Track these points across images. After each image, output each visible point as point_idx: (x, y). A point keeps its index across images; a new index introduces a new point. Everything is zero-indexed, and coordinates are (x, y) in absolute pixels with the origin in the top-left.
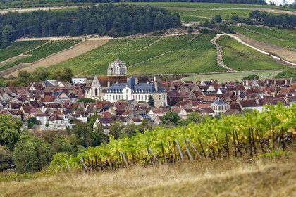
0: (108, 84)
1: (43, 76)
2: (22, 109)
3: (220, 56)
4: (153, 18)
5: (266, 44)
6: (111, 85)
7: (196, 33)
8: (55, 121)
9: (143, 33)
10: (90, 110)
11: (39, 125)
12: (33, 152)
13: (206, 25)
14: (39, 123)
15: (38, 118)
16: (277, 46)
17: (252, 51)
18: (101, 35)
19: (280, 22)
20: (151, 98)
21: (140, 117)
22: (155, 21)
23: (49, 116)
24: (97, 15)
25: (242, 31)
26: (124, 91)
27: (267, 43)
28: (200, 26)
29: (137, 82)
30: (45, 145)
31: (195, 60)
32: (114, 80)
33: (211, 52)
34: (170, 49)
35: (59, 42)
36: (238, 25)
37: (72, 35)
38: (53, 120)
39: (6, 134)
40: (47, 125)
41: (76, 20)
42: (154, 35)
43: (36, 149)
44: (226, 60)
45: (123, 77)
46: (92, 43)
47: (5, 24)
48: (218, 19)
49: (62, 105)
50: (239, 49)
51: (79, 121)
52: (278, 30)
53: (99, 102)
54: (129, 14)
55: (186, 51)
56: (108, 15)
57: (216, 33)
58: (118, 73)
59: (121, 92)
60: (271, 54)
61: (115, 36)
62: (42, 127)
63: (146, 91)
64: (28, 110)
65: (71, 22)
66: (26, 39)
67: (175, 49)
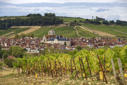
0: (49, 38)
1: (24, 36)
2: (20, 45)
3: (78, 33)
4: (54, 21)
6: (50, 38)
7: (69, 26)
8: (33, 50)
9: (51, 25)
10: (44, 46)
11: (27, 51)
13: (72, 23)
15: (26, 49)
16: (95, 30)
17: (87, 31)
18: (38, 26)
19: (95, 23)
20: (65, 43)
21: (63, 49)
22: (55, 22)
23: (31, 48)
24: (36, 19)
25: (83, 25)
26: (55, 40)
27: (92, 29)
28: (70, 23)
29: (59, 37)
31: (70, 34)
32: (51, 36)
33: (75, 31)
34: (61, 30)
35: (24, 28)
36: (82, 23)
37: (28, 26)
38: (32, 49)
40: (30, 51)
41: (29, 21)
42: (55, 26)
44: (80, 34)
45: (54, 36)
46: (35, 28)
47: (6, 22)
48: (75, 21)
49: (35, 44)
50: (83, 30)
51: (41, 50)
52: (94, 25)
53: (47, 44)
54: (47, 19)
55: (66, 31)
56: (40, 19)
57: (75, 26)
58: (52, 34)
59: (54, 41)
60: (94, 32)
61: (42, 26)
62: (28, 52)
63: (63, 40)
64: (22, 46)
65: (28, 22)
66: (13, 27)
67: (62, 30)
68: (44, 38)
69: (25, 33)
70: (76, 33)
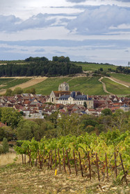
0: (60, 95)
1: (20, 92)
2: (14, 107)
3: (105, 87)
5: (127, 82)
7: (91, 76)
9: (64, 75)
10: (52, 109)
12: (30, 130)
13: (96, 72)
14: (24, 115)
15: (24, 112)
17: (120, 85)
18: (42, 76)
20: (85, 103)
21: (81, 113)
22: (70, 70)
23: (31, 111)
24: (40, 66)
25: (114, 76)
26: (69, 99)
28: (93, 73)
29: (76, 94)
30: (36, 126)
31: (92, 89)
32: (62, 93)
33: (100, 85)
34: (78, 83)
35: (21, 79)
36: (111, 73)
37: (27, 76)
38: (33, 113)
39: (10, 119)
40: (30, 116)
41: (29, 68)
42: (69, 76)
43: (32, 128)
44: (108, 89)
45: (67, 92)
46: (38, 80)
48: (101, 70)
49: (37, 105)
50: (114, 84)
53: (57, 105)
54: (57, 66)
55: (87, 85)
56: (46, 66)
57: (101, 76)
58: (64, 90)
59: (67, 100)
61: (49, 77)
62: (27, 117)
63: (82, 99)
64: (17, 108)
65: (27, 69)
67: (81, 83)
68: (52, 95)
69: (22, 86)
70: (102, 88)
